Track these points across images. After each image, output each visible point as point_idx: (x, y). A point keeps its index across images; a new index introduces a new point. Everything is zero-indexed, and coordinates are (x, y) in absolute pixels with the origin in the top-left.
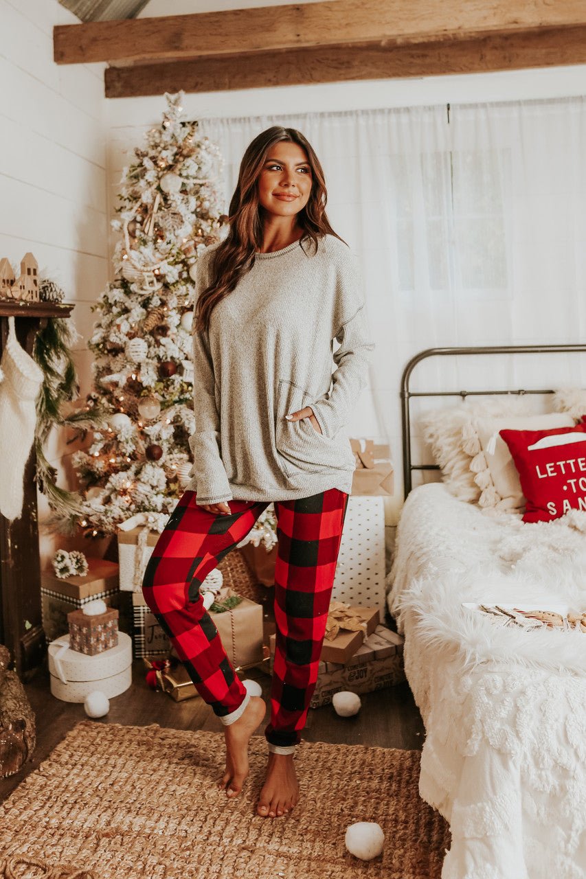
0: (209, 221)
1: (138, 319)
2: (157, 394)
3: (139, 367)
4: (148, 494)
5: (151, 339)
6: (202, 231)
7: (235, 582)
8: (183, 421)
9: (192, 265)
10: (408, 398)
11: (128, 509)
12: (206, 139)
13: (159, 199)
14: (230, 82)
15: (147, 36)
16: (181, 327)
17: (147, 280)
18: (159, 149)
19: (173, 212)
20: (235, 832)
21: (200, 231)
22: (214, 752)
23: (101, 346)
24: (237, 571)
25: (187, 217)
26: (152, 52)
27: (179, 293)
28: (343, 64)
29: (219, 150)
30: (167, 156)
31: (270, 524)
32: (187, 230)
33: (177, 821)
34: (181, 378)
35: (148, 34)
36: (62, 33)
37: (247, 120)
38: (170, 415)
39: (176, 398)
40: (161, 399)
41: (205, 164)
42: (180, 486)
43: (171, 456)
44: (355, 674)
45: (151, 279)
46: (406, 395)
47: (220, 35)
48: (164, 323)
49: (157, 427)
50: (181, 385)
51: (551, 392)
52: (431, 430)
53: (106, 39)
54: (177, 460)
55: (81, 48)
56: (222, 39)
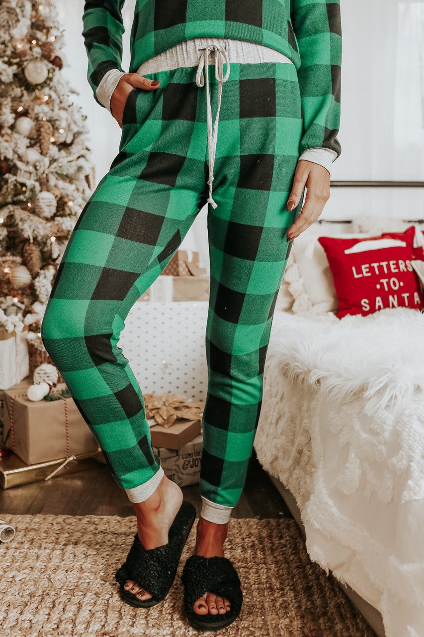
0: (45, 31)
6: (37, 40)
8: (16, 222)
9: (27, 66)
16: (15, 129)
20: (91, 617)
21: (35, 40)
22: (57, 534)
27: (13, 94)
33: (18, 610)
34: (15, 178)
38: (4, 214)
39: (10, 200)
43: (4, 258)
44: (189, 462)
50: (15, 185)
51: (349, 222)
54: (10, 263)
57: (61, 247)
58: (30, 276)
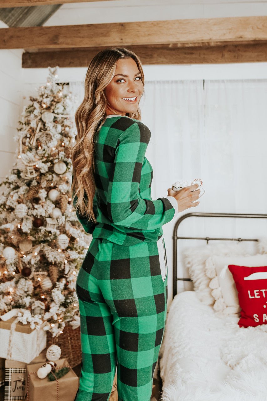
0: (69, 138)
1: (23, 193)
2: (31, 237)
3: (22, 220)
4: (22, 295)
5: (30, 205)
6: (64, 144)
7: (72, 346)
8: (45, 253)
9: (56, 163)
10: (177, 240)
11: (10, 304)
12: (71, 93)
13: (40, 125)
15: (40, 36)
16: (48, 198)
17: (29, 171)
18: (44, 97)
19: (47, 133)
23: (2, 207)
24: (74, 339)
25: (55, 136)
26: (41, 45)
27: (47, 179)
30: (47, 102)
32: (55, 143)
34: (45, 228)
38: (38, 249)
39: (42, 239)
40: (33, 239)
41: (68, 107)
43: (37, 273)
45: (31, 171)
46: (176, 238)
47: (80, 37)
48: (37, 196)
49: (29, 257)
50: (45, 233)
51: (256, 240)
52: (189, 259)
53: (18, 37)
54: (41, 275)
55: (4, 41)
56: (81, 39)
57: (70, 266)
58: (52, 284)
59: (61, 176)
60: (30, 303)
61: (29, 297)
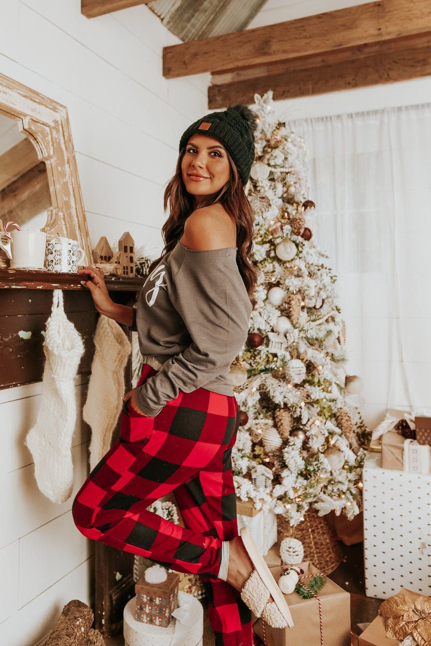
0: (295, 205)
2: (244, 362)
6: (288, 213)
7: (316, 544)
8: (268, 390)
9: (278, 244)
12: (292, 133)
14: (313, 88)
15: (240, 46)
16: (268, 301)
19: (261, 196)
21: (286, 214)
24: (318, 533)
25: (274, 201)
26: (243, 59)
27: (266, 270)
28: (419, 62)
29: (304, 142)
31: (351, 494)
32: (273, 213)
34: (267, 349)
35: (240, 44)
36: (170, 53)
37: (329, 119)
38: (256, 383)
39: (263, 367)
40: (248, 367)
41: (290, 154)
42: (264, 450)
43: (257, 421)
47: (305, 37)
50: (267, 356)
53: (205, 53)
54: (262, 425)
55: (184, 63)
56: (307, 41)
57: (310, 412)
58: (281, 439)
59: (288, 265)
60: (248, 468)
61: (246, 459)
